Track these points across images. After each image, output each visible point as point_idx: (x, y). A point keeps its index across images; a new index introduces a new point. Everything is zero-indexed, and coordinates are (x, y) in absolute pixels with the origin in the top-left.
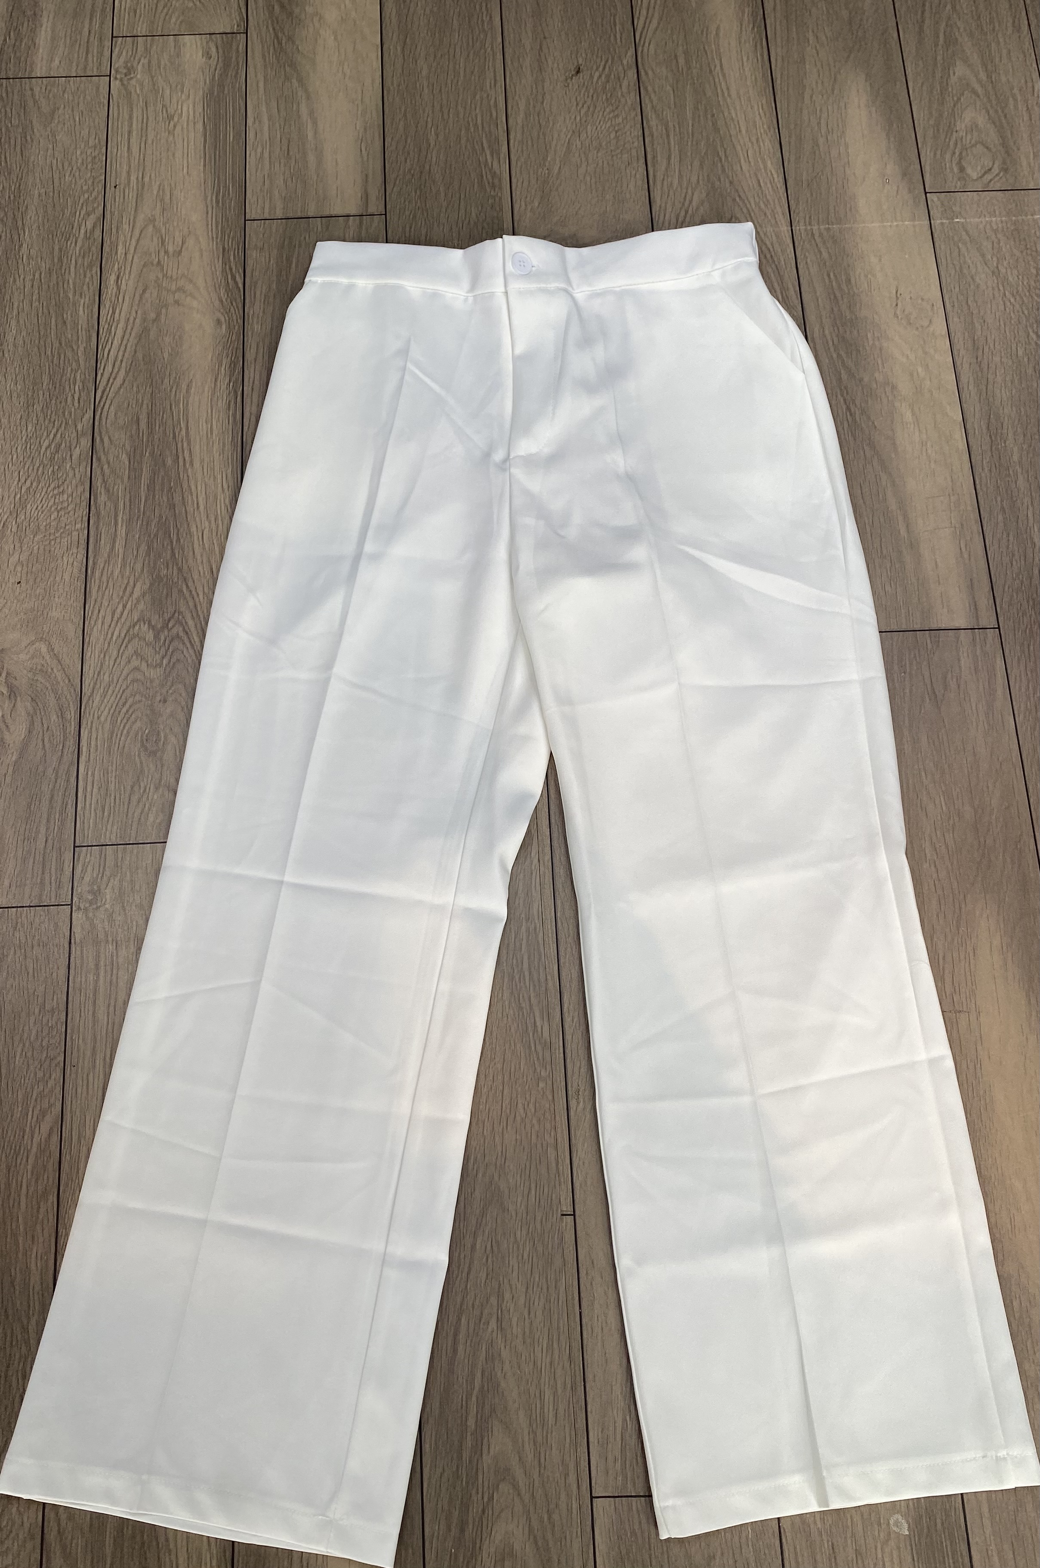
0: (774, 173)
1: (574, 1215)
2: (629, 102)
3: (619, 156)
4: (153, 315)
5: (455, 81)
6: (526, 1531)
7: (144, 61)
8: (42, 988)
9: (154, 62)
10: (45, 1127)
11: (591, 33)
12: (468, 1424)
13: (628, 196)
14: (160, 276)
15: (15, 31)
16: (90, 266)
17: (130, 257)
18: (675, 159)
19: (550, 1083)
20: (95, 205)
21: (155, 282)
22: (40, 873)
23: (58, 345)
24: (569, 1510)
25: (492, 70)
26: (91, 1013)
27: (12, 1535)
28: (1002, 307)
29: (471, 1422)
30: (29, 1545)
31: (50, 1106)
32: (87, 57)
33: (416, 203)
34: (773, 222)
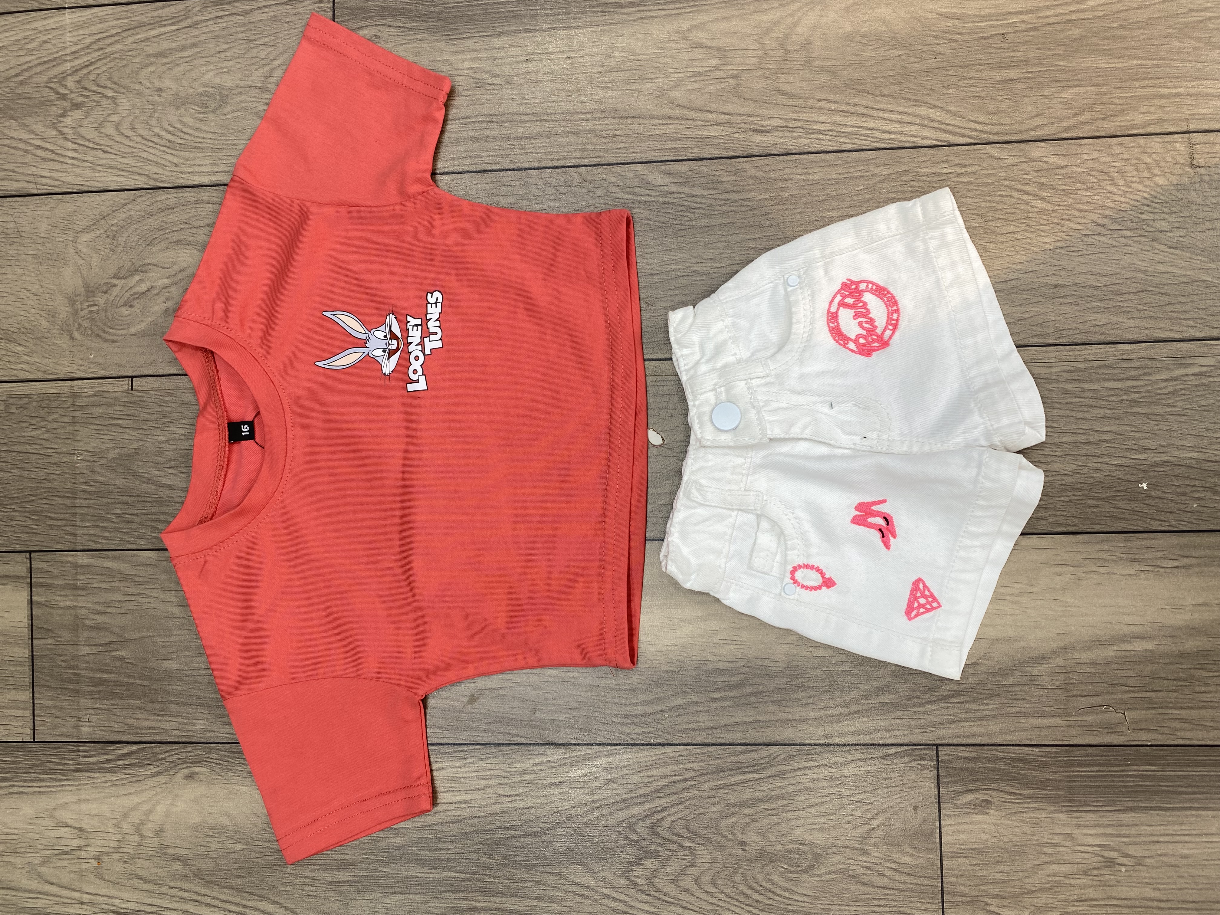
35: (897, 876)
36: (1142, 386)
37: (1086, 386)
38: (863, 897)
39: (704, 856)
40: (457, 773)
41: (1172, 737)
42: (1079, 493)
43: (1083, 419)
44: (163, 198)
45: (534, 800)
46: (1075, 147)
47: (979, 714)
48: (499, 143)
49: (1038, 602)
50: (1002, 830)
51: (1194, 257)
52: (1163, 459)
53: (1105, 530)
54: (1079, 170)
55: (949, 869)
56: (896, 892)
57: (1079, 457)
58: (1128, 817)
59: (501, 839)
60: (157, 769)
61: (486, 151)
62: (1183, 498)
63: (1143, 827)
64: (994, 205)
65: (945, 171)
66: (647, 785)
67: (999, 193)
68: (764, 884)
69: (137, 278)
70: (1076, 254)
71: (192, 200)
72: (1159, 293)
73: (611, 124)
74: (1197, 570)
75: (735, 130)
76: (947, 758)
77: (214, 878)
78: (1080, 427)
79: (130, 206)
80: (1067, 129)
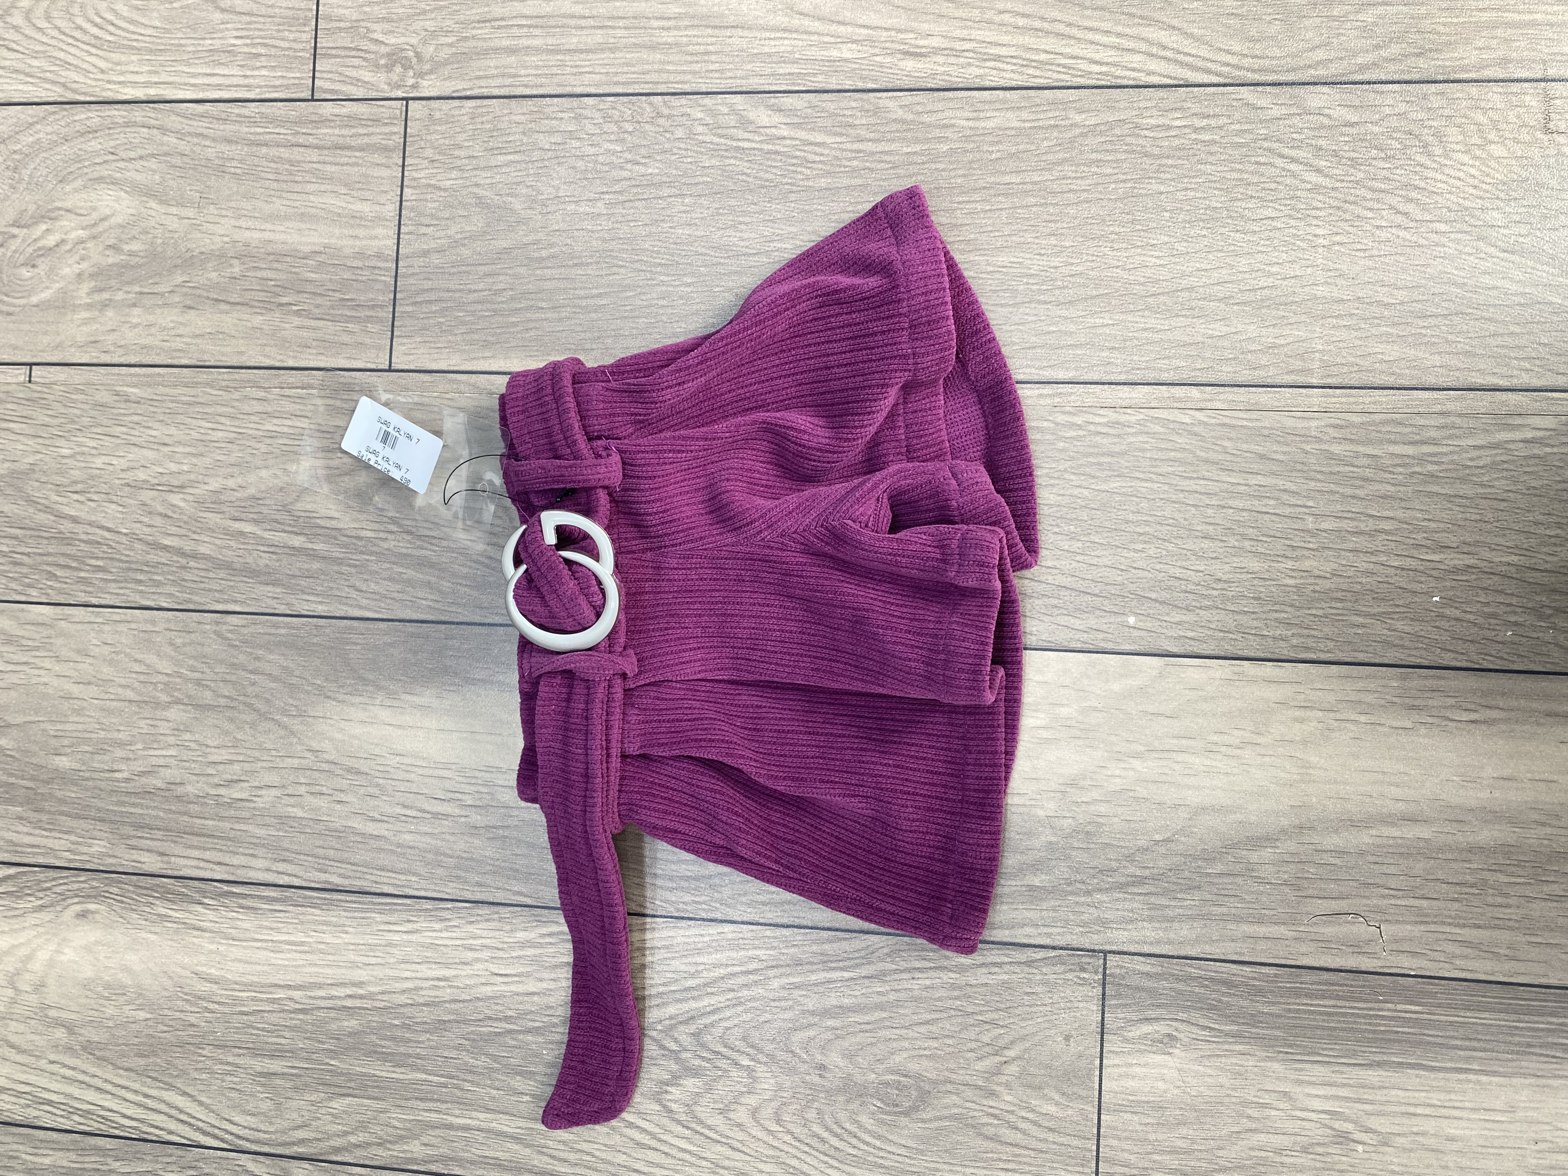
35: (1034, 1131)
36: (1446, 454)
37: (1361, 449)
38: (985, 1155)
39: (767, 1082)
40: (436, 938)
41: (1447, 965)
42: (1339, 605)
43: (1353, 497)
44: (83, 116)
45: (539, 984)
46: (1372, 95)
47: (1170, 913)
48: (544, 57)
49: (1267, 759)
50: (1190, 1079)
51: (1539, 266)
52: (1467, 562)
53: (1373, 661)
54: (1376, 129)
55: (1108, 1127)
56: (1032, 1153)
57: (1343, 553)
58: (1373, 1076)
59: (491, 1032)
60: (40, 902)
61: (526, 68)
62: (1492, 621)
63: (1394, 1092)
64: (1245, 176)
65: (1178, 123)
66: (693, 976)
67: (1253, 159)
68: (847, 1126)
69: (44, 227)
70: (1362, 254)
71: (121, 121)
72: (1482, 318)
73: (703, 36)
74: (1504, 727)
75: (877, 51)
76: (1118, 971)
77: (107, 1054)
78: (1348, 508)
79: (39, 127)
80: (1363, 68)
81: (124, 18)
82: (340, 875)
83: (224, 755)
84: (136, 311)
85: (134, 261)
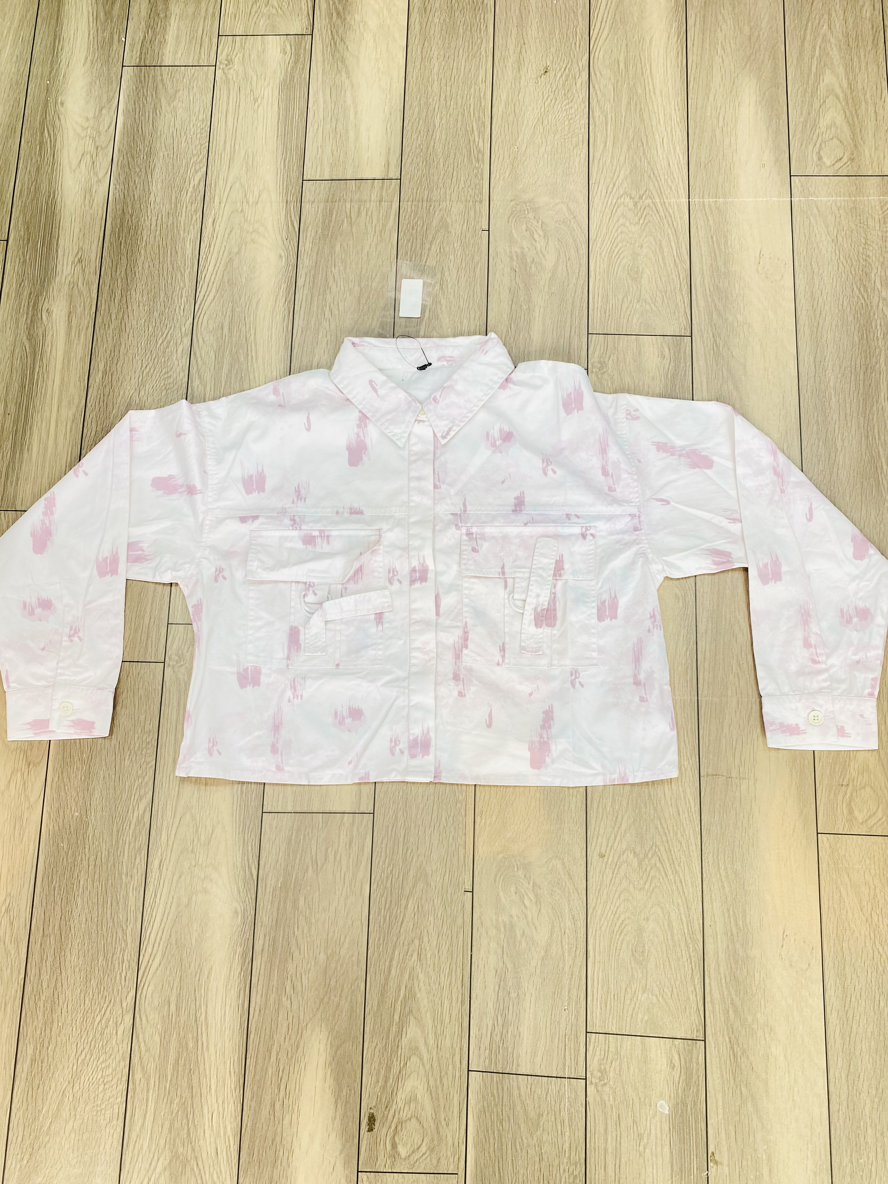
0: (681, 156)
1: (472, 892)
2: (581, 97)
3: (570, 139)
4: (236, 250)
5: (457, 77)
6: (426, 1087)
7: (240, 55)
8: (143, 717)
9: (247, 56)
10: (142, 807)
11: (558, 41)
12: (395, 1017)
13: (573, 171)
14: (243, 220)
15: (152, 29)
16: (196, 211)
17: (223, 205)
18: (609, 143)
19: (464, 804)
20: (201, 165)
21: (239, 224)
22: (145, 640)
23: (171, 269)
24: (454, 1077)
25: (484, 68)
26: (173, 735)
27: (112, 1057)
28: (836, 268)
29: (396, 1018)
30: (122, 1064)
31: (146, 793)
32: (200, 53)
33: (423, 171)
34: (676, 195)
81: (620, 262)
82: (297, 353)
83: (341, 308)
84: (509, 269)
85: (528, 269)
